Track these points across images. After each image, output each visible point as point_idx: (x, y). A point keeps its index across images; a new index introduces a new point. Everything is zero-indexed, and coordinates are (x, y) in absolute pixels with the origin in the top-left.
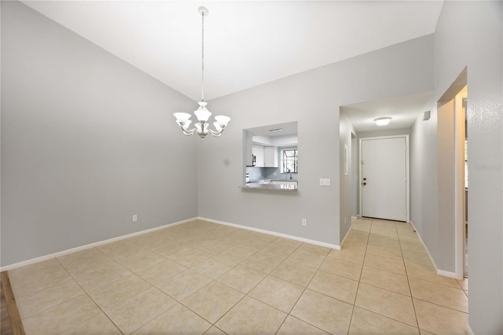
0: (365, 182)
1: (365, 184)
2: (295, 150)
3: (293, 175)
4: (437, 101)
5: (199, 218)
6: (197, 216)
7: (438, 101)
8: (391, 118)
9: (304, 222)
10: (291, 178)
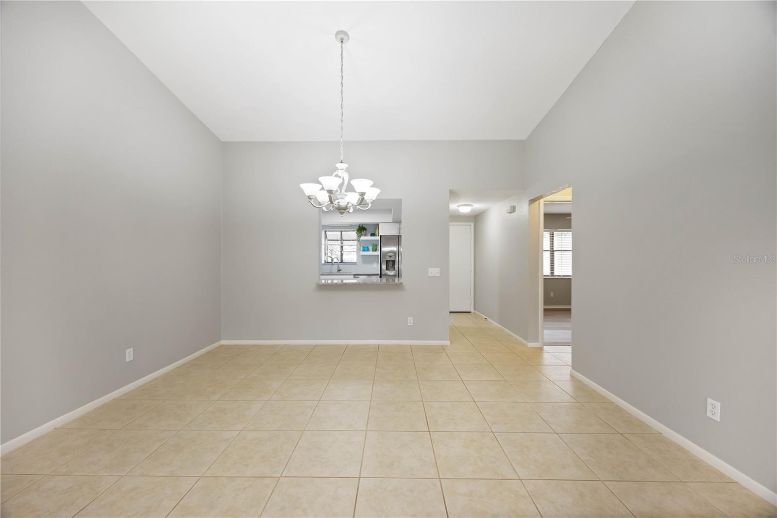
2: (341, 231)
3: (341, 266)
4: (528, 200)
5: (223, 342)
6: (219, 339)
7: (530, 200)
8: (472, 205)
10: (339, 270)
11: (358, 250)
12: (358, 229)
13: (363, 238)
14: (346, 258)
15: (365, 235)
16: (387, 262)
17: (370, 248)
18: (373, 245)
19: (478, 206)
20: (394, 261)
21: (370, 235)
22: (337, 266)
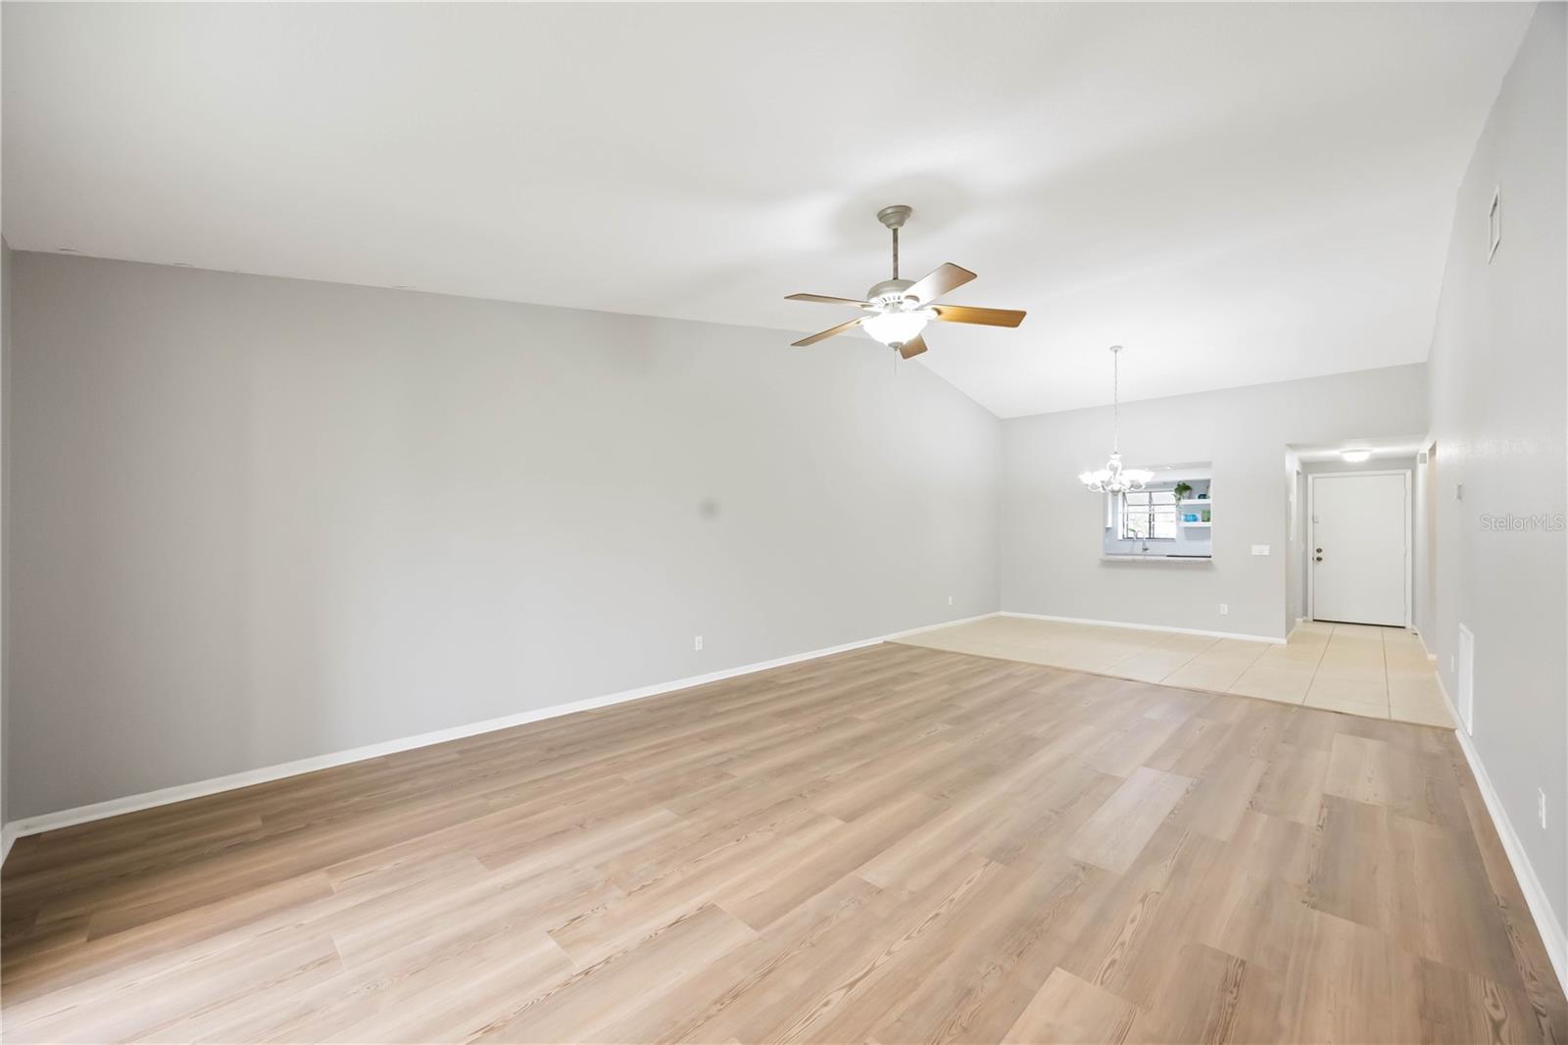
0: (1319, 555)
1: (1319, 559)
2: (1150, 493)
3: (1148, 544)
5: (1003, 613)
6: (999, 609)
9: (1224, 609)
10: (1144, 550)
11: (1179, 519)
12: (1176, 489)
13: (1184, 502)
14: (1158, 533)
15: (1190, 497)
17: (1199, 516)
18: (1204, 512)
21: (1196, 497)
22: (1141, 544)
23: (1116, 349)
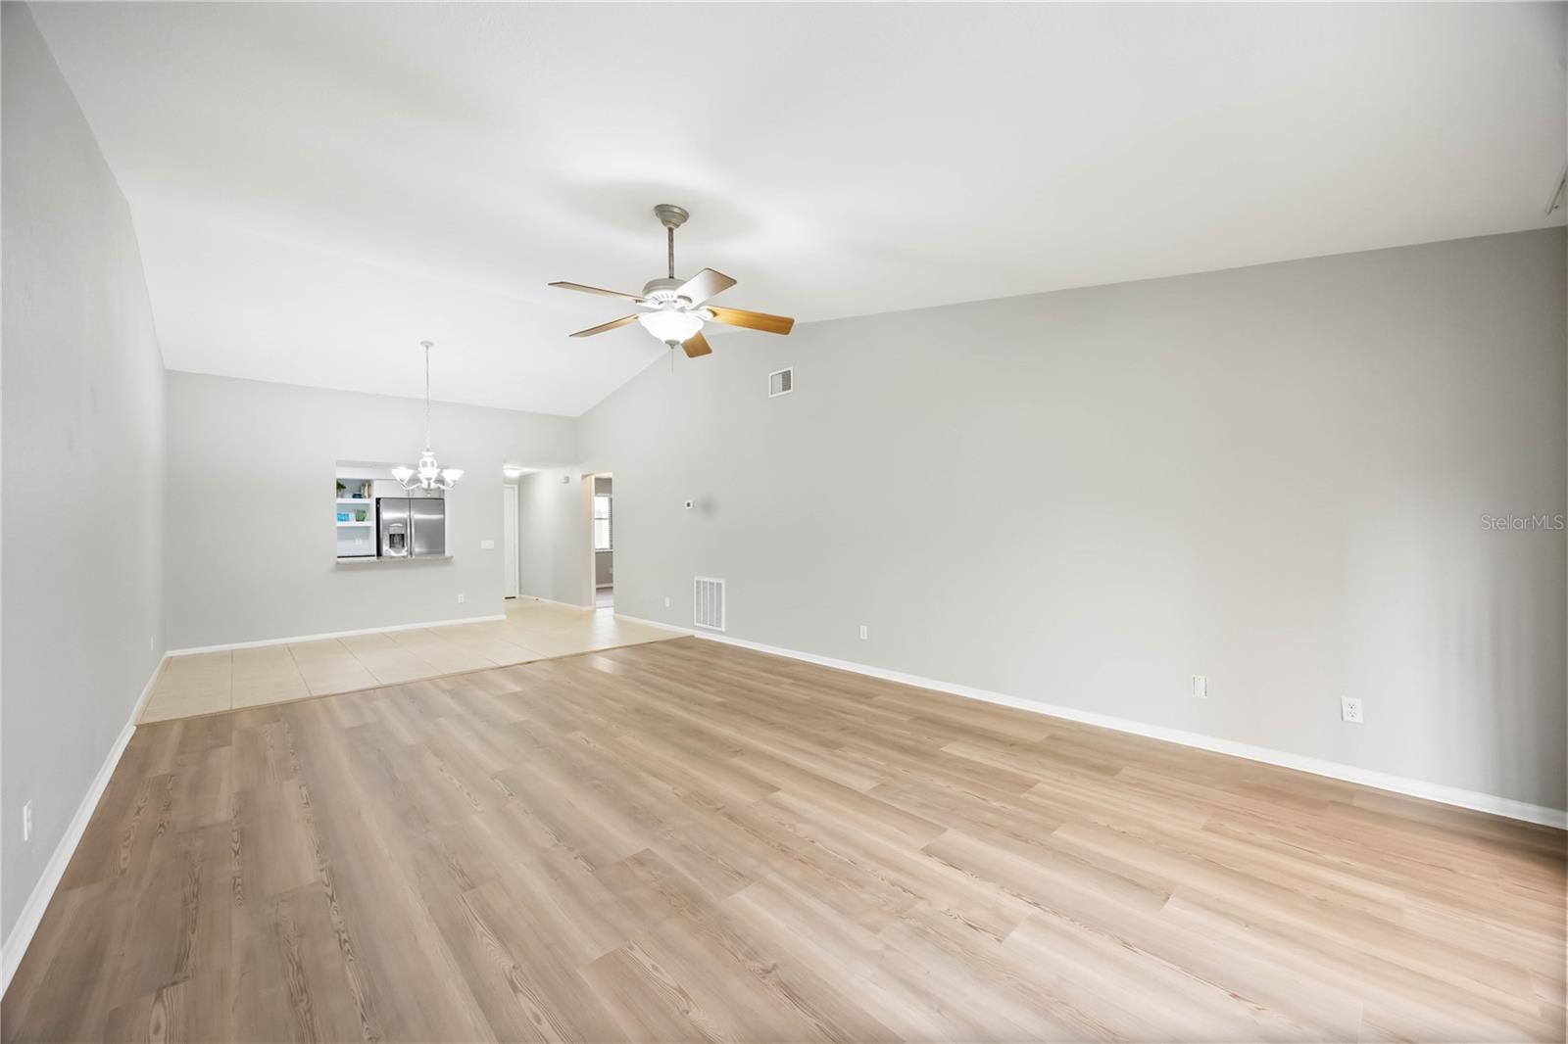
13: (339, 501)
16: (392, 536)
17: (352, 516)
18: (358, 511)
19: (527, 470)
20: (403, 535)
21: (351, 495)
23: (428, 345)
